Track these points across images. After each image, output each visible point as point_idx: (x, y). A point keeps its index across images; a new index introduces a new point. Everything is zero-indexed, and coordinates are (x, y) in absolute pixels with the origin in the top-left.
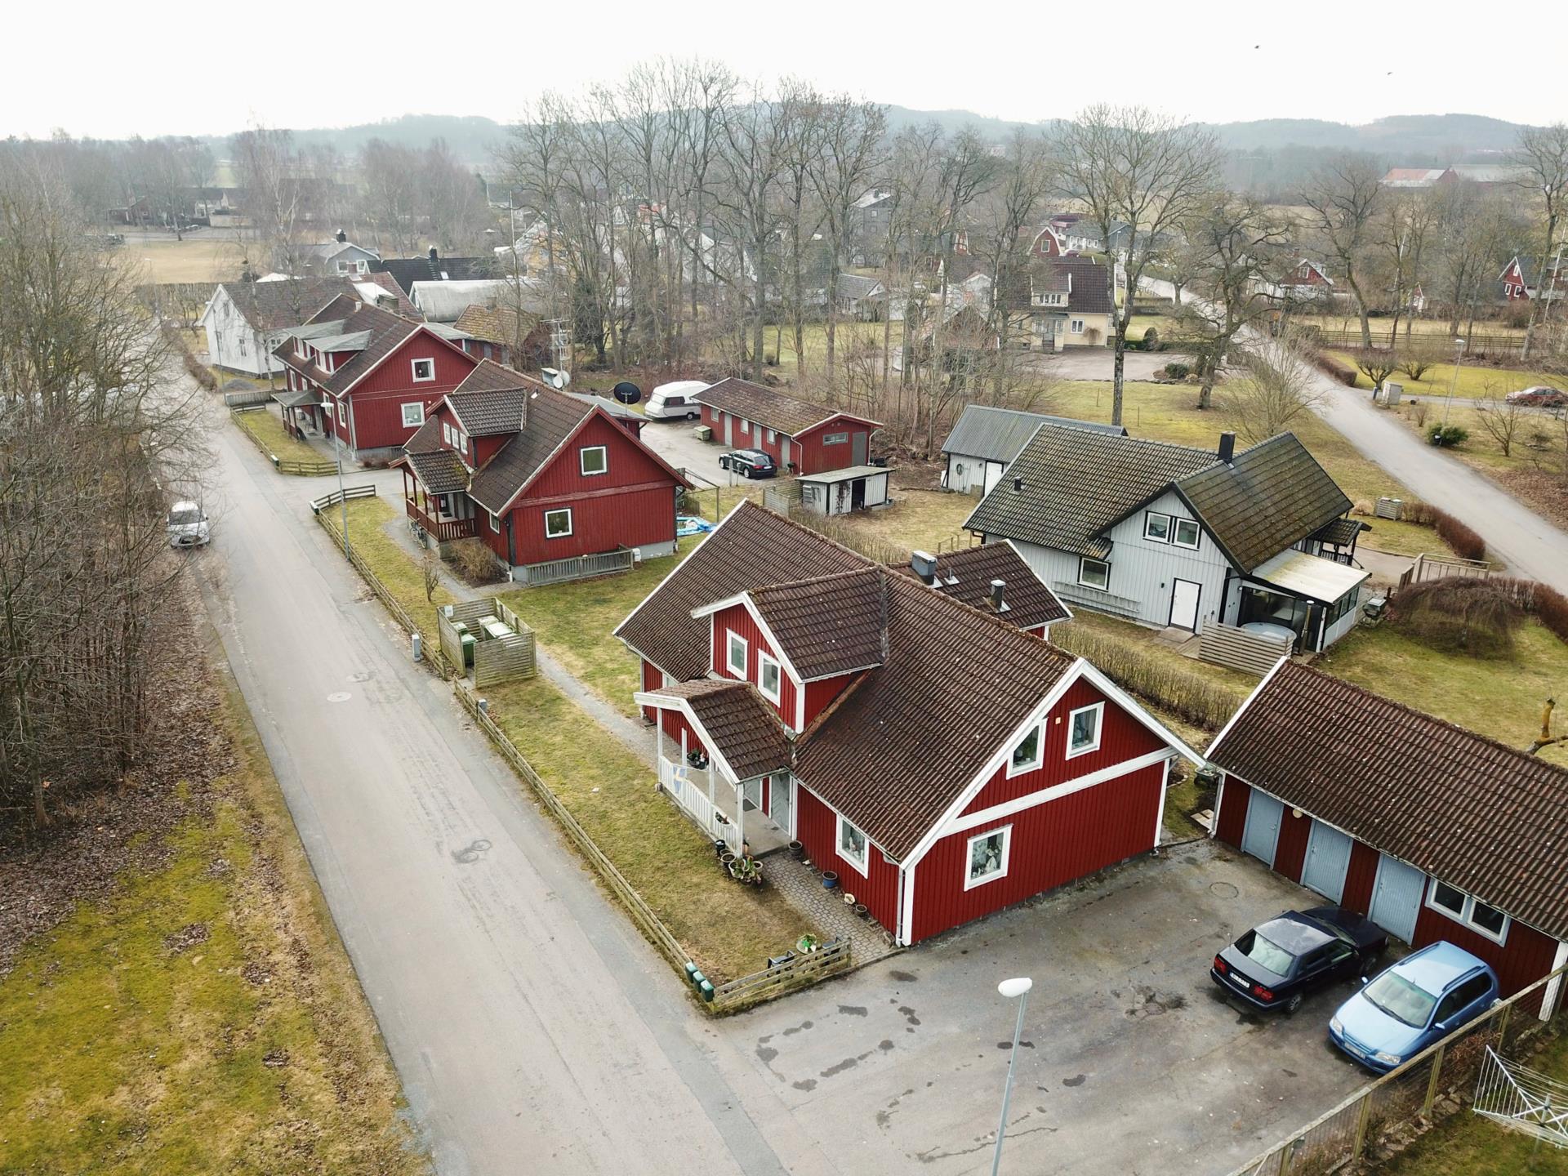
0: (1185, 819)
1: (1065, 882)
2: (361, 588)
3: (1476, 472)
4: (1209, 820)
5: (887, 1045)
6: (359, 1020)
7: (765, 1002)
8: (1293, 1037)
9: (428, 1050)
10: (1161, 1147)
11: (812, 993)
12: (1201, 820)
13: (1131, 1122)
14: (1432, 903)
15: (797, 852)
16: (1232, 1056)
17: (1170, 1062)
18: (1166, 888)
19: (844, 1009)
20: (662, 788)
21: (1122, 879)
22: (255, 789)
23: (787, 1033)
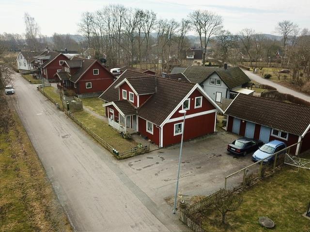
0: (220, 128)
1: (196, 138)
2: (47, 99)
3: (274, 82)
4: (225, 128)
5: (157, 163)
6: (37, 163)
7: (131, 157)
8: (245, 160)
9: (53, 167)
10: (218, 177)
11: (141, 155)
12: (224, 128)
13: (211, 174)
14: (272, 135)
15: (138, 134)
16: (232, 163)
17: (219, 164)
18: (217, 138)
19: (148, 158)
20: (109, 125)
21: (208, 137)
22: (18, 128)
23: (135, 162)
